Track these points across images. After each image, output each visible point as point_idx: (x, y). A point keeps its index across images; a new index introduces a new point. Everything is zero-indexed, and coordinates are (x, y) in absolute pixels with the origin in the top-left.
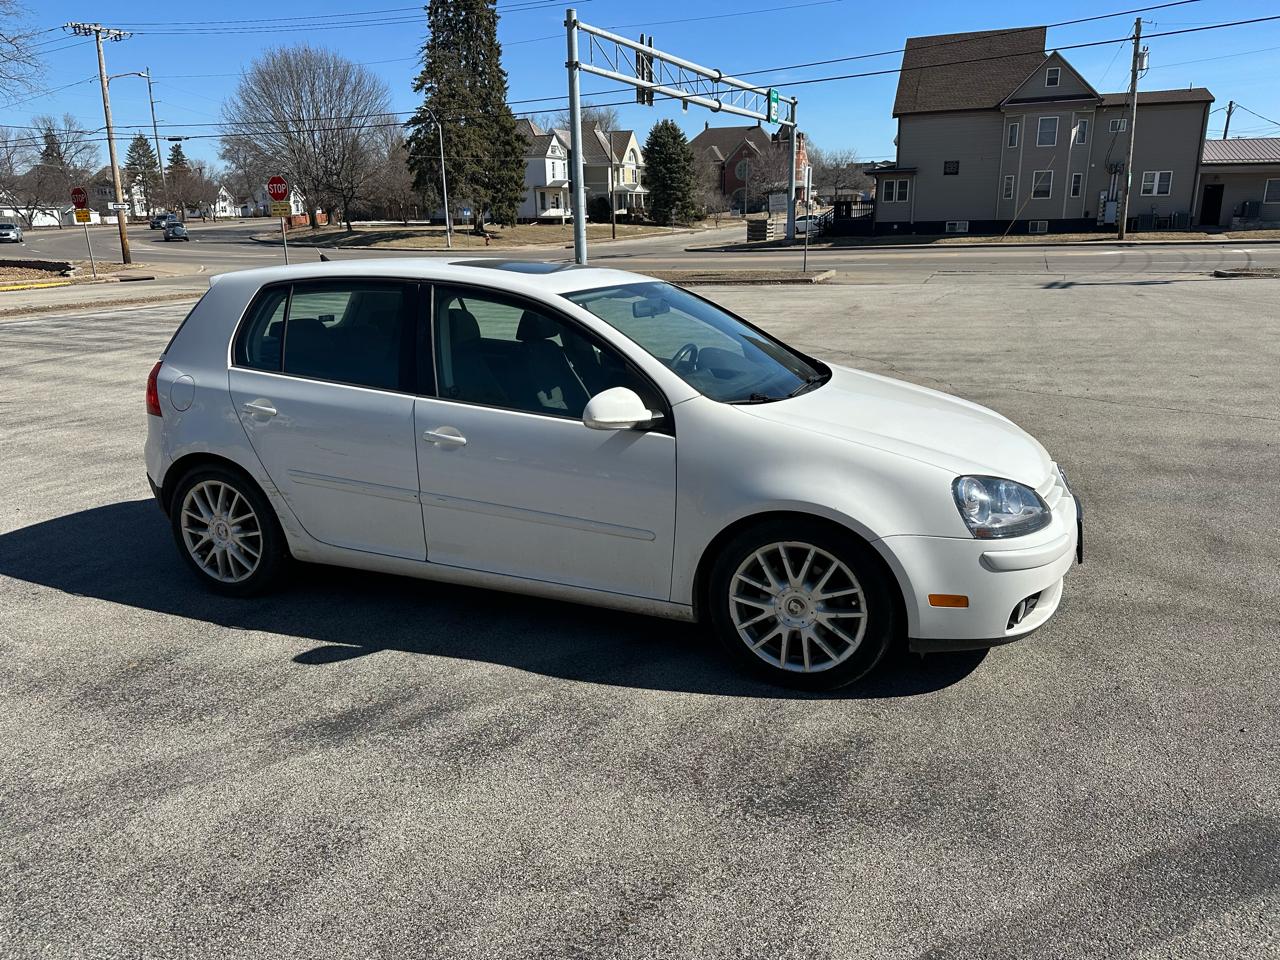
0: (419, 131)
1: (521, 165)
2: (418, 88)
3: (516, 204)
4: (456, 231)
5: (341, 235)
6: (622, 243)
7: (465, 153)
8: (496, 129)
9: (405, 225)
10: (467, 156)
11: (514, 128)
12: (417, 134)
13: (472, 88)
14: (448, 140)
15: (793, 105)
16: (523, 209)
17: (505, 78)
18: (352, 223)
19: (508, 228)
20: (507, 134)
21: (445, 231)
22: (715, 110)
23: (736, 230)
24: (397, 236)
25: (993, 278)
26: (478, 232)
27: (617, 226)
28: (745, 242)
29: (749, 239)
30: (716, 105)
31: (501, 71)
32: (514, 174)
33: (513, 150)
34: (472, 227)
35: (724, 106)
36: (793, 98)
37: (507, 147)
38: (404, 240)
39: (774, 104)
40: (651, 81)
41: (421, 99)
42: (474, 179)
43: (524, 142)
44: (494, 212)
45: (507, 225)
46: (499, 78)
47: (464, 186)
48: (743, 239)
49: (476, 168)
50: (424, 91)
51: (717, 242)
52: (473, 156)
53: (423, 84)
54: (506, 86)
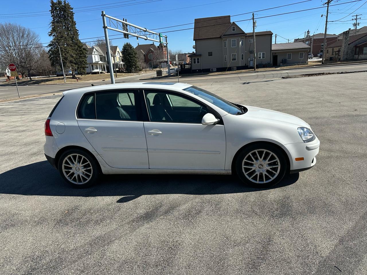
0: (52, 48)
1: (85, 57)
2: (50, 35)
3: (85, 68)
4: (67, 78)
5: (28, 81)
6: (119, 78)
7: (68, 54)
8: (76, 47)
9: (49, 77)
10: (68, 55)
11: (82, 46)
12: (51, 49)
13: (68, 35)
14: (62, 51)
15: (166, 38)
16: (87, 70)
17: (78, 32)
18: (31, 77)
19: (83, 76)
20: (80, 48)
21: (64, 78)
22: (146, 40)
23: (153, 73)
24: (48, 80)
25: (228, 83)
26: (74, 77)
27: (117, 73)
28: (156, 77)
29: (157, 76)
30: (146, 38)
31: (76, 30)
32: (84, 60)
33: (83, 53)
34: (72, 76)
35: (148, 38)
36: (166, 36)
37: (81, 52)
38: (50, 82)
39: (161, 38)
40: (127, 31)
41: (52, 38)
42: (71, 62)
43: (86, 50)
44: (79, 71)
45: (83, 75)
46: (76, 32)
47: (68, 64)
48: (155, 76)
49: (71, 59)
50: (52, 36)
51: (148, 77)
52: (70, 55)
53: (52, 34)
54: (78, 34)
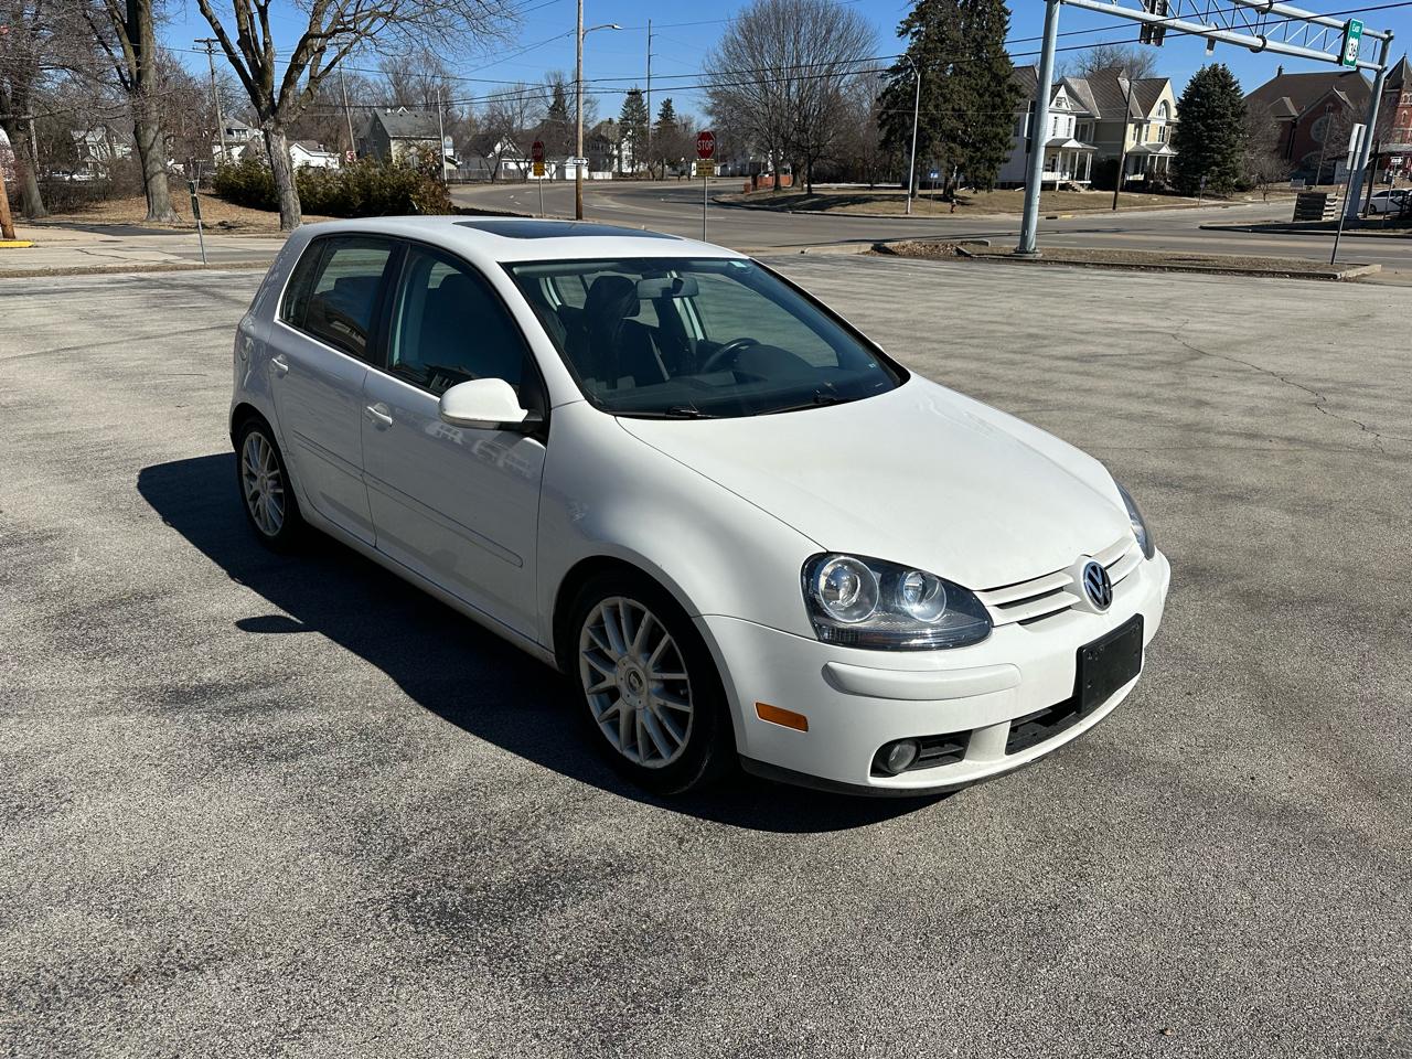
0: (897, 82)
1: (1009, 120)
2: (902, 33)
3: (997, 165)
4: (921, 196)
5: (799, 198)
6: (1122, 215)
7: (944, 107)
8: (988, 77)
9: (870, 188)
10: (947, 109)
11: (1008, 76)
12: (894, 85)
13: (966, 32)
14: (926, 91)
15: (1386, 42)
16: (1003, 172)
17: (1007, 18)
18: (813, 186)
19: (983, 194)
20: (999, 83)
21: (906, 197)
22: (1255, 50)
23: (1283, 206)
24: (855, 200)
26: (947, 197)
27: (1120, 193)
28: (1291, 221)
29: (1295, 218)
30: (1259, 43)
31: (1005, 10)
32: (1000, 130)
33: (1002, 103)
34: (941, 192)
35: (1270, 44)
36: (1387, 32)
37: (996, 99)
38: (861, 206)
39: (1353, 41)
40: (1164, 14)
41: (904, 45)
42: (951, 136)
43: (1017, 93)
44: (969, 175)
45: (982, 189)
46: (1001, 18)
47: (938, 145)
48: (1289, 217)
49: (954, 123)
50: (910, 35)
51: (1248, 219)
52: (953, 109)
53: (910, 27)
54: (1006, 27)
